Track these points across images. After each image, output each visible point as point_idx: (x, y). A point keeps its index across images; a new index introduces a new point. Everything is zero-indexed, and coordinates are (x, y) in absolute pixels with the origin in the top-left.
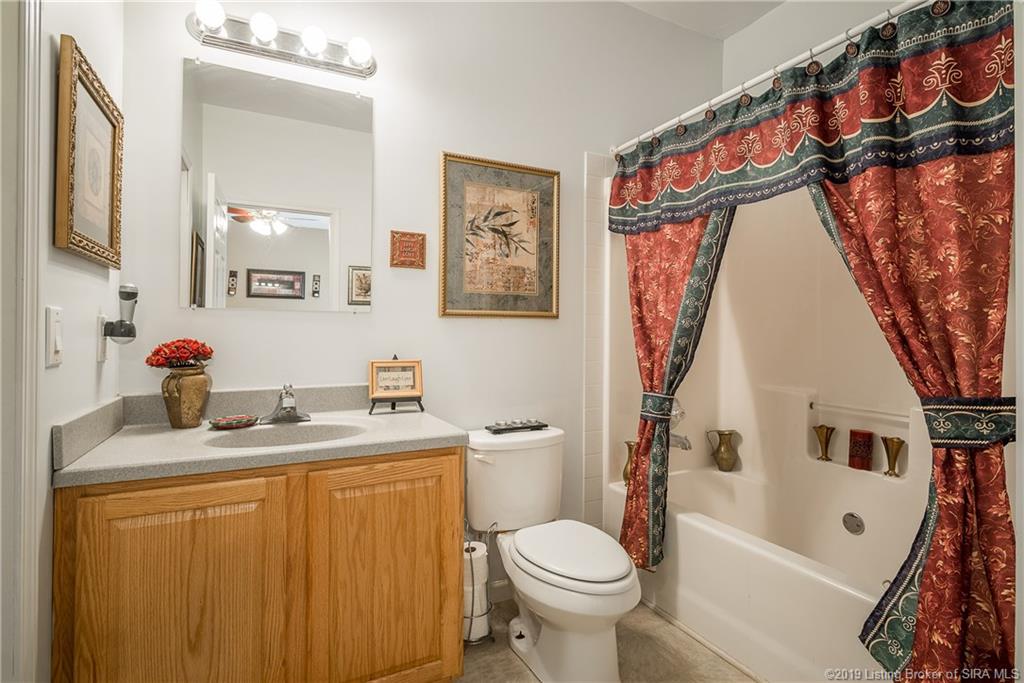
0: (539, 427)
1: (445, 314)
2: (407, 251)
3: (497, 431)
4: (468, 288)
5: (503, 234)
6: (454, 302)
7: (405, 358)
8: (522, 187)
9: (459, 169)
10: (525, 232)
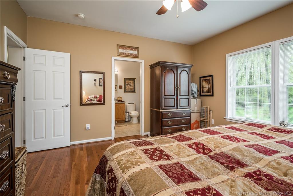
0: (133, 103)
1: (124, 93)
2: (121, 87)
3: (129, 103)
4: (126, 90)
5: (130, 85)
6: (125, 92)
7: (121, 97)
8: (132, 80)
9: (125, 79)
10: (132, 84)
